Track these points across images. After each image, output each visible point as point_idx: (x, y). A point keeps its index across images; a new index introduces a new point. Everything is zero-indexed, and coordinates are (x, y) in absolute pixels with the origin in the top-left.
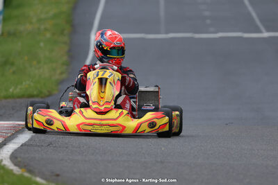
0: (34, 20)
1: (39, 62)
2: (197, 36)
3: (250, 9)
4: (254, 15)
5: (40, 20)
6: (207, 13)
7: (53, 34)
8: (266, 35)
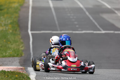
0: (3, 25)
1: (11, 42)
2: (74, 32)
3: (94, 21)
4: (96, 24)
5: (5, 25)
6: (76, 23)
7: (13, 31)
8: (103, 32)
